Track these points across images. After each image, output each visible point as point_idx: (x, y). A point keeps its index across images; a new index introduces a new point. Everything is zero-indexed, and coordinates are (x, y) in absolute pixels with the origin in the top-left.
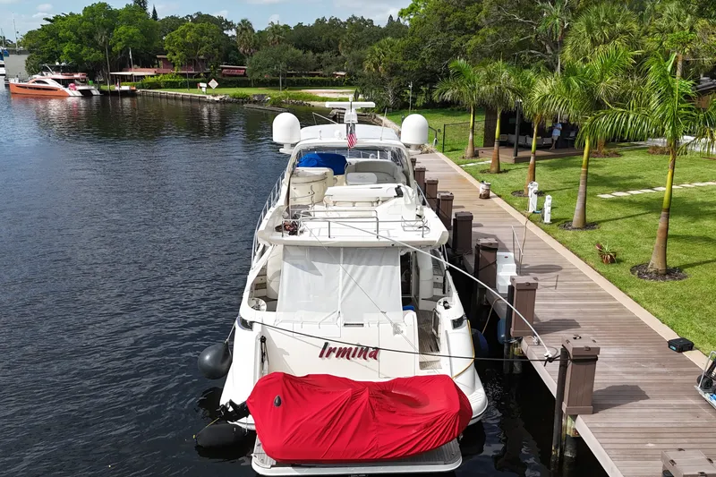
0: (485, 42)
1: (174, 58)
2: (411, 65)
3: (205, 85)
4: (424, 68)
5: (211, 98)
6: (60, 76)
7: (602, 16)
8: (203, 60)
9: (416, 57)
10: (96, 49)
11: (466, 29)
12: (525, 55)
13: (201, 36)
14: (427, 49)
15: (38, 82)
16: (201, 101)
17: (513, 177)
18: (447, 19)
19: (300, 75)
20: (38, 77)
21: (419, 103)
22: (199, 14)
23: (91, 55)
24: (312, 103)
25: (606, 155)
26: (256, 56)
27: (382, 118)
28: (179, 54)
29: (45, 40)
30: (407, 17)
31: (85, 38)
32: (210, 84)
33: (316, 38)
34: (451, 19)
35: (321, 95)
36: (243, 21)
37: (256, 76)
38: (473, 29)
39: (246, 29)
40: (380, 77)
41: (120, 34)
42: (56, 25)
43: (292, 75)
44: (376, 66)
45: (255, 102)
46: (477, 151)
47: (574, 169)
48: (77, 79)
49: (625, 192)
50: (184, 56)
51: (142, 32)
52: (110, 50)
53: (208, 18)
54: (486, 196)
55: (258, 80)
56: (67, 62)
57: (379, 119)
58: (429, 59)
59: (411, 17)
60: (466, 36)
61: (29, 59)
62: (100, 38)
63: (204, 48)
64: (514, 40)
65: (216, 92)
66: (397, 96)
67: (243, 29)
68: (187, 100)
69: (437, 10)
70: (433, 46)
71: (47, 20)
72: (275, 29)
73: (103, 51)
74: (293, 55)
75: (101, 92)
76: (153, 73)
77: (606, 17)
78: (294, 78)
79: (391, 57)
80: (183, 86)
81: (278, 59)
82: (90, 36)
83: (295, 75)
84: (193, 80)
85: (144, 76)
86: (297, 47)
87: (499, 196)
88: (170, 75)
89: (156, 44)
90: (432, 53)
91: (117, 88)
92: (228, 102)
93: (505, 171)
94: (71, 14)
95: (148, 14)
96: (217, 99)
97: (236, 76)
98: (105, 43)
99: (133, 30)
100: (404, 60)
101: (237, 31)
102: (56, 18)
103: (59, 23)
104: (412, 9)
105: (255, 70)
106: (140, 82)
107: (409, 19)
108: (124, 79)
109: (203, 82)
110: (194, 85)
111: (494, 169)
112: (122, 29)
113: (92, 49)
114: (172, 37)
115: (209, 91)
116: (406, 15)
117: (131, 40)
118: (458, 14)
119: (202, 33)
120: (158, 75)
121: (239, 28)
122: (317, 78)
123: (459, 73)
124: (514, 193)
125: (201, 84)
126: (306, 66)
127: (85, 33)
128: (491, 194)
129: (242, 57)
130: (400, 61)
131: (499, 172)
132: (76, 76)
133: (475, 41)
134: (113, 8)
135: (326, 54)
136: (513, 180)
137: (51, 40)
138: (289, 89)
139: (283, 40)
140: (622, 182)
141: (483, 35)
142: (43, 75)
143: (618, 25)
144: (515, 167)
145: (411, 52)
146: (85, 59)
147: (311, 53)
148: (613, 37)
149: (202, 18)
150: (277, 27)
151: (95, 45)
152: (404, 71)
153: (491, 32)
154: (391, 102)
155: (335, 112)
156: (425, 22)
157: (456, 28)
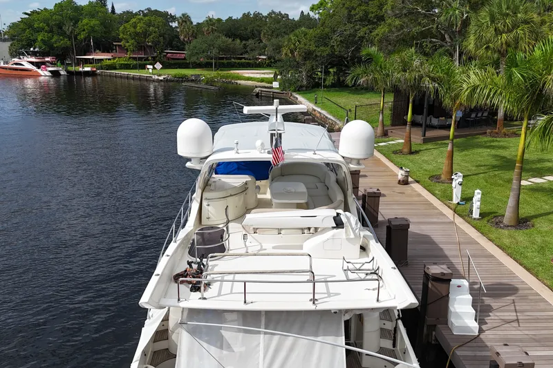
0: (390, 31)
1: (127, 44)
2: (323, 51)
3: (151, 67)
4: (333, 53)
5: (157, 77)
6: (33, 59)
7: (504, 7)
8: (151, 46)
9: (326, 45)
10: (65, 37)
11: (369, 20)
12: (426, 43)
13: (149, 26)
14: (336, 37)
15: (16, 64)
16: (148, 80)
17: (426, 158)
18: (353, 12)
19: (230, 58)
20: (16, 60)
21: (327, 83)
22: (149, 9)
23: (60, 42)
24: (239, 82)
25: (505, 135)
26: (194, 42)
27: (297, 96)
28: (132, 41)
29: (24, 30)
30: (317, 12)
31: (55, 29)
32: (155, 66)
33: (243, 28)
34: (357, 11)
35: (247, 75)
36: (183, 15)
37: (194, 59)
38: (375, 20)
39: (186, 22)
40: (295, 61)
41: (84, 25)
42: (32, 18)
43: (222, 58)
44: (292, 52)
45: (192, 81)
46: (387, 131)
47: (480, 150)
48: (48, 62)
49: (541, 177)
50: (135, 43)
51: (101, 24)
52: (76, 38)
53: (156, 13)
54: (405, 182)
55: (195, 62)
56: (40, 48)
57: (294, 97)
58: (338, 46)
59: (321, 11)
60: (370, 27)
61: (11, 45)
62: (68, 28)
63: (151, 37)
64: (416, 29)
65: (160, 73)
66: (310, 77)
67: (183, 21)
68: (137, 79)
69: (344, 4)
70: (341, 35)
71: (26, 14)
72: (210, 21)
73: (70, 38)
74: (223, 42)
75: (68, 72)
76: (110, 57)
77: (508, 8)
78: (225, 61)
79: (305, 45)
80: (134, 67)
81: (211, 46)
82: (60, 26)
83: (226, 58)
84: (143, 62)
85: (102, 60)
86: (227, 35)
87: (418, 182)
88: (123, 58)
89: (114, 34)
90: (341, 41)
91: (81, 69)
92: (170, 81)
93: (417, 152)
94: (45, 9)
95: (107, 9)
96: (161, 78)
97: (178, 59)
98: (71, 32)
99: (94, 22)
100: (316, 46)
101: (179, 23)
102: (34, 12)
103: (35, 16)
104: (321, 5)
105: (192, 55)
106: (100, 64)
107: (319, 13)
108: (87, 62)
109: (150, 64)
110: (143, 67)
111: (406, 150)
112: (85, 21)
113: (61, 37)
114: (125, 28)
115: (155, 71)
116: (316, 10)
117: (93, 30)
118: (363, 8)
119: (149, 24)
120: (114, 58)
121: (180, 21)
122: (243, 61)
123: (370, 59)
124: (431, 178)
125: (148, 66)
126: (233, 51)
127: (55, 25)
128: (410, 179)
129: (183, 43)
130: (313, 48)
131: (411, 153)
132: (47, 59)
133: (381, 30)
134: (79, 4)
135: (250, 41)
136: (426, 162)
137: (28, 30)
138: (221, 70)
139: (216, 30)
140: (534, 166)
141: (390, 25)
142: (20, 59)
143: (519, 15)
144: (425, 147)
145: (323, 40)
146: (55, 45)
147: (238, 41)
148: (515, 26)
149: (152, 13)
150: (210, 20)
151: (63, 34)
152: (316, 56)
153: (397, 22)
154: (305, 82)
155: (257, 90)
156: (334, 15)
157: (361, 20)
